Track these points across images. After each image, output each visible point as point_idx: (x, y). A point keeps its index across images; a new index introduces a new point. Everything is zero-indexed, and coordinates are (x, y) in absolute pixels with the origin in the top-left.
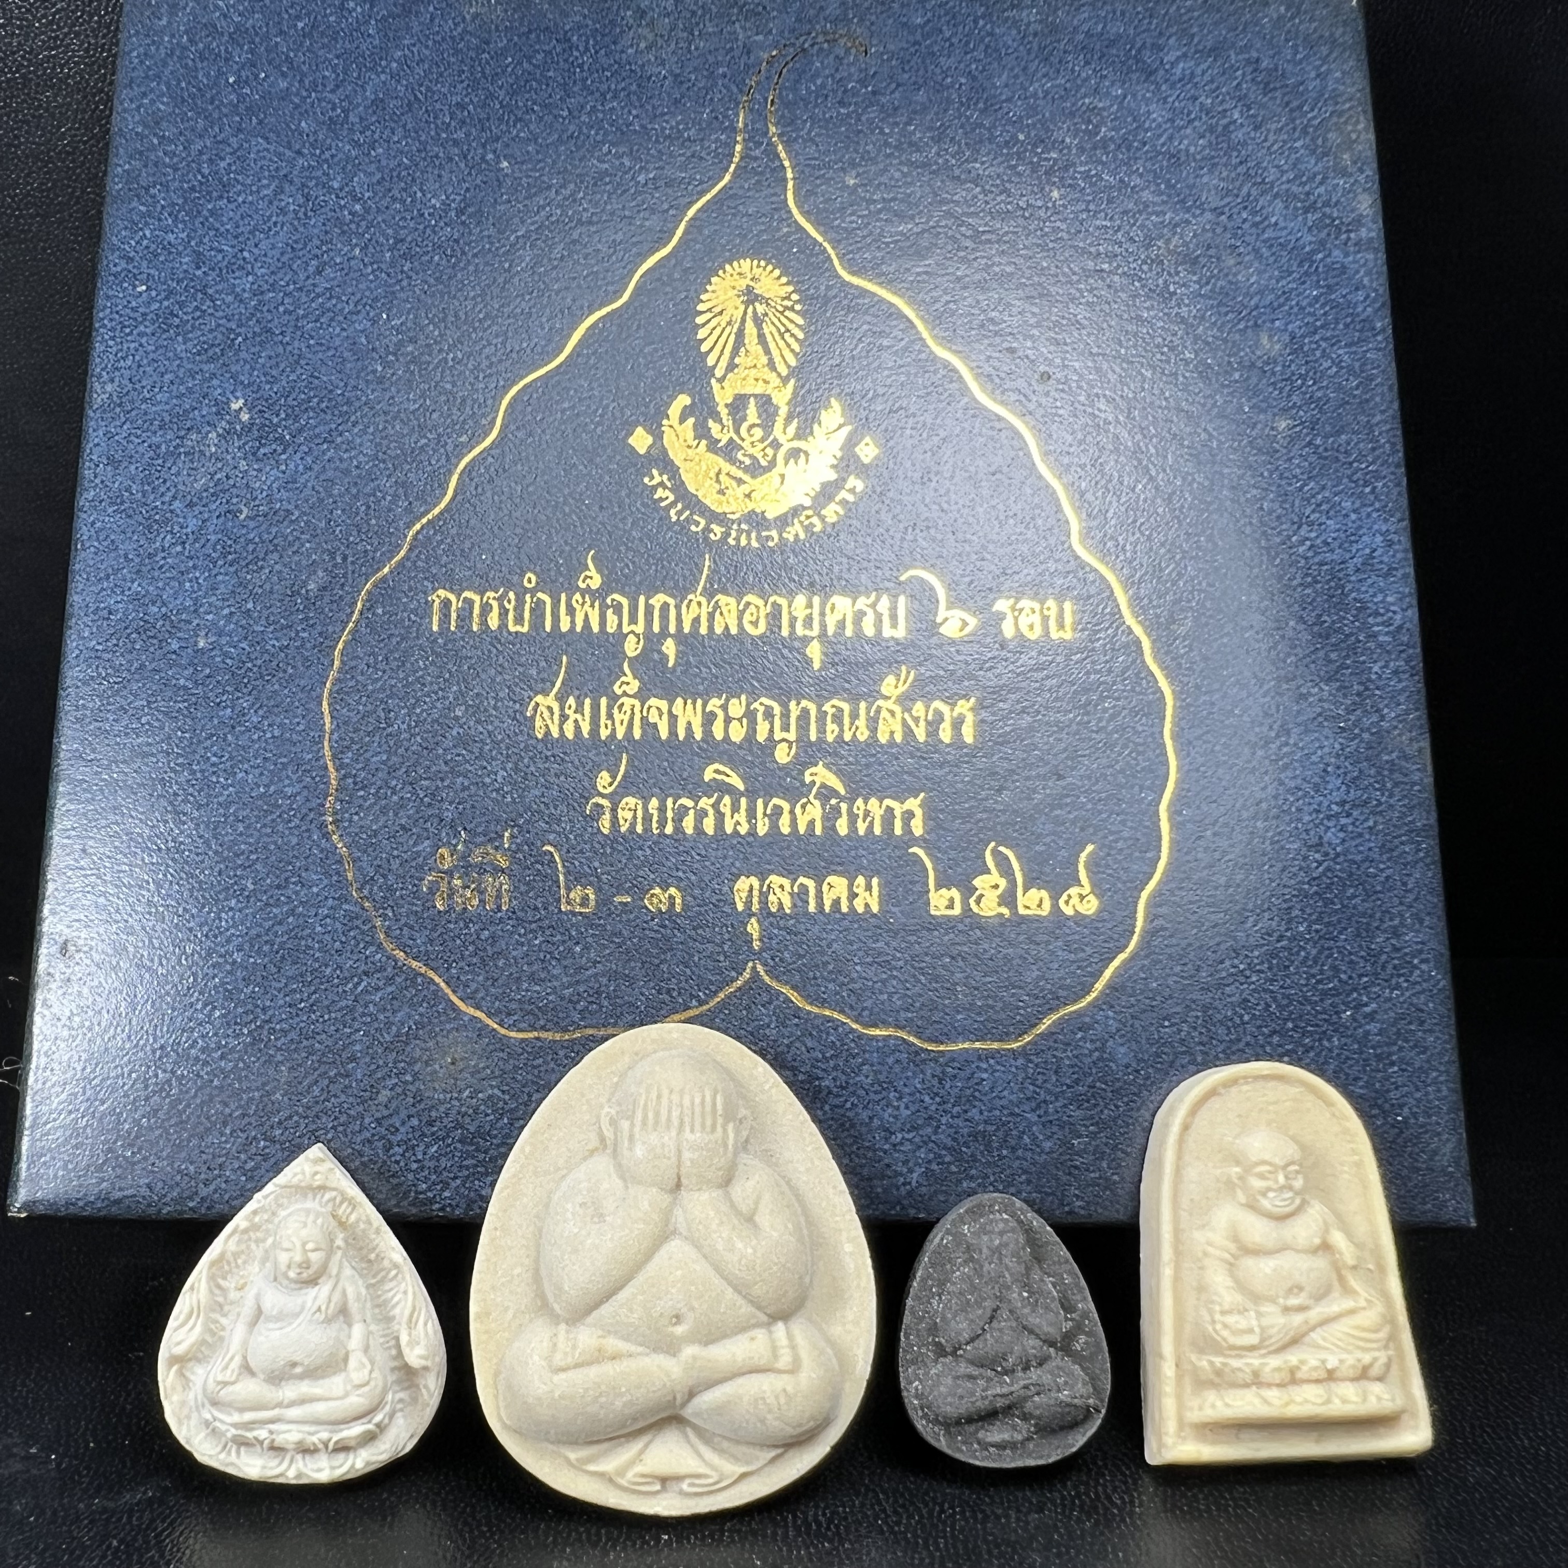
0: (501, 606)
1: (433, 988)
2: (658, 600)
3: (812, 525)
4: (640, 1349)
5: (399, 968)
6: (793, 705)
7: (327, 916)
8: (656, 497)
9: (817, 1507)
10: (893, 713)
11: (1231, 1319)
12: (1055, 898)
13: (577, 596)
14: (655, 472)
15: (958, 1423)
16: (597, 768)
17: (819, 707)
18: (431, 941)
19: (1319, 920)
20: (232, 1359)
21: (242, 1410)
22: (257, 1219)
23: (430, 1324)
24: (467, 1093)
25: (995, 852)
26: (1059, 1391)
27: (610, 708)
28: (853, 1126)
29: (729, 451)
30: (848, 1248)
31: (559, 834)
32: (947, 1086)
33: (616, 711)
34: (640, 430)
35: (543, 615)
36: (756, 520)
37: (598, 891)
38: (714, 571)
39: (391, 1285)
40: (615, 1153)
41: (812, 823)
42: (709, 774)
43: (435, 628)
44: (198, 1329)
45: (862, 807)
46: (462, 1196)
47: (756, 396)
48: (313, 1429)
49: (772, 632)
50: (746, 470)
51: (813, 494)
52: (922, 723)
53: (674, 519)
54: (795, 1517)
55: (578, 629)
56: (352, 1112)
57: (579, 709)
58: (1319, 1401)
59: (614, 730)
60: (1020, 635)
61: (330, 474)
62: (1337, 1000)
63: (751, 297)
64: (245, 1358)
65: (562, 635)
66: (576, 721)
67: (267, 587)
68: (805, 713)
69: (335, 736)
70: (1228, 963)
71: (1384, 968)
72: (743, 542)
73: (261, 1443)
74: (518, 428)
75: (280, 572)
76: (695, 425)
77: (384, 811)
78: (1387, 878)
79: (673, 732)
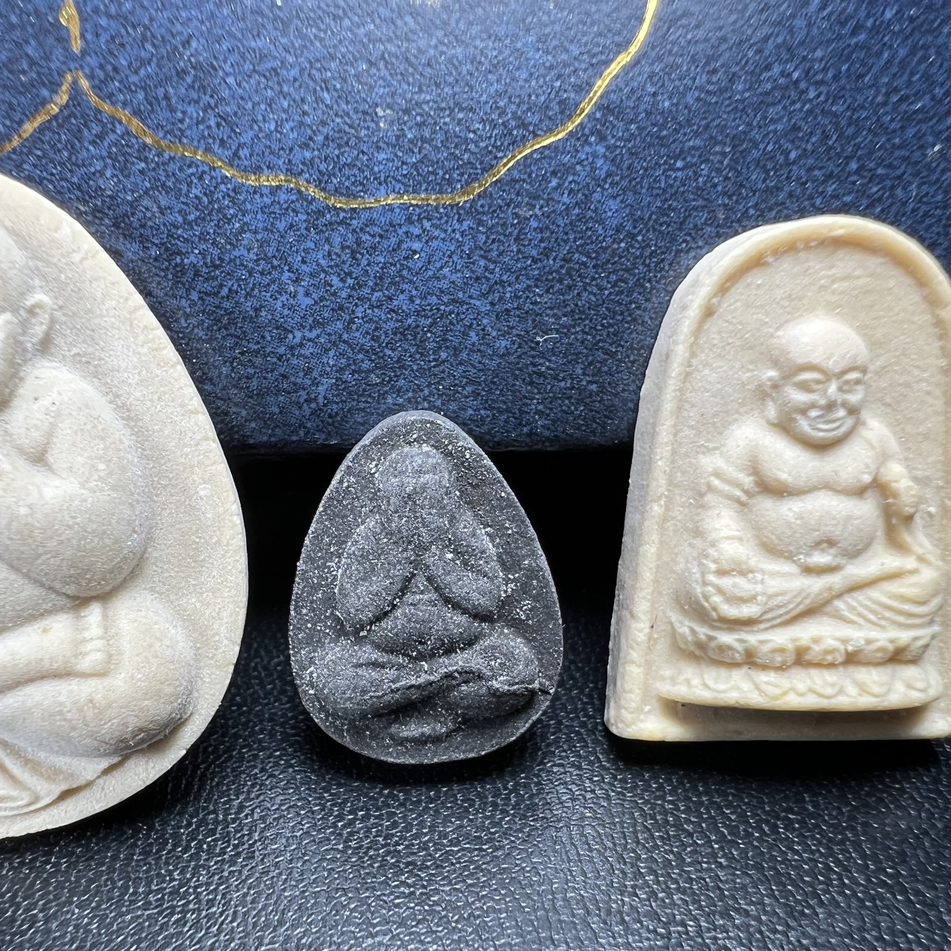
32: (364, 262)
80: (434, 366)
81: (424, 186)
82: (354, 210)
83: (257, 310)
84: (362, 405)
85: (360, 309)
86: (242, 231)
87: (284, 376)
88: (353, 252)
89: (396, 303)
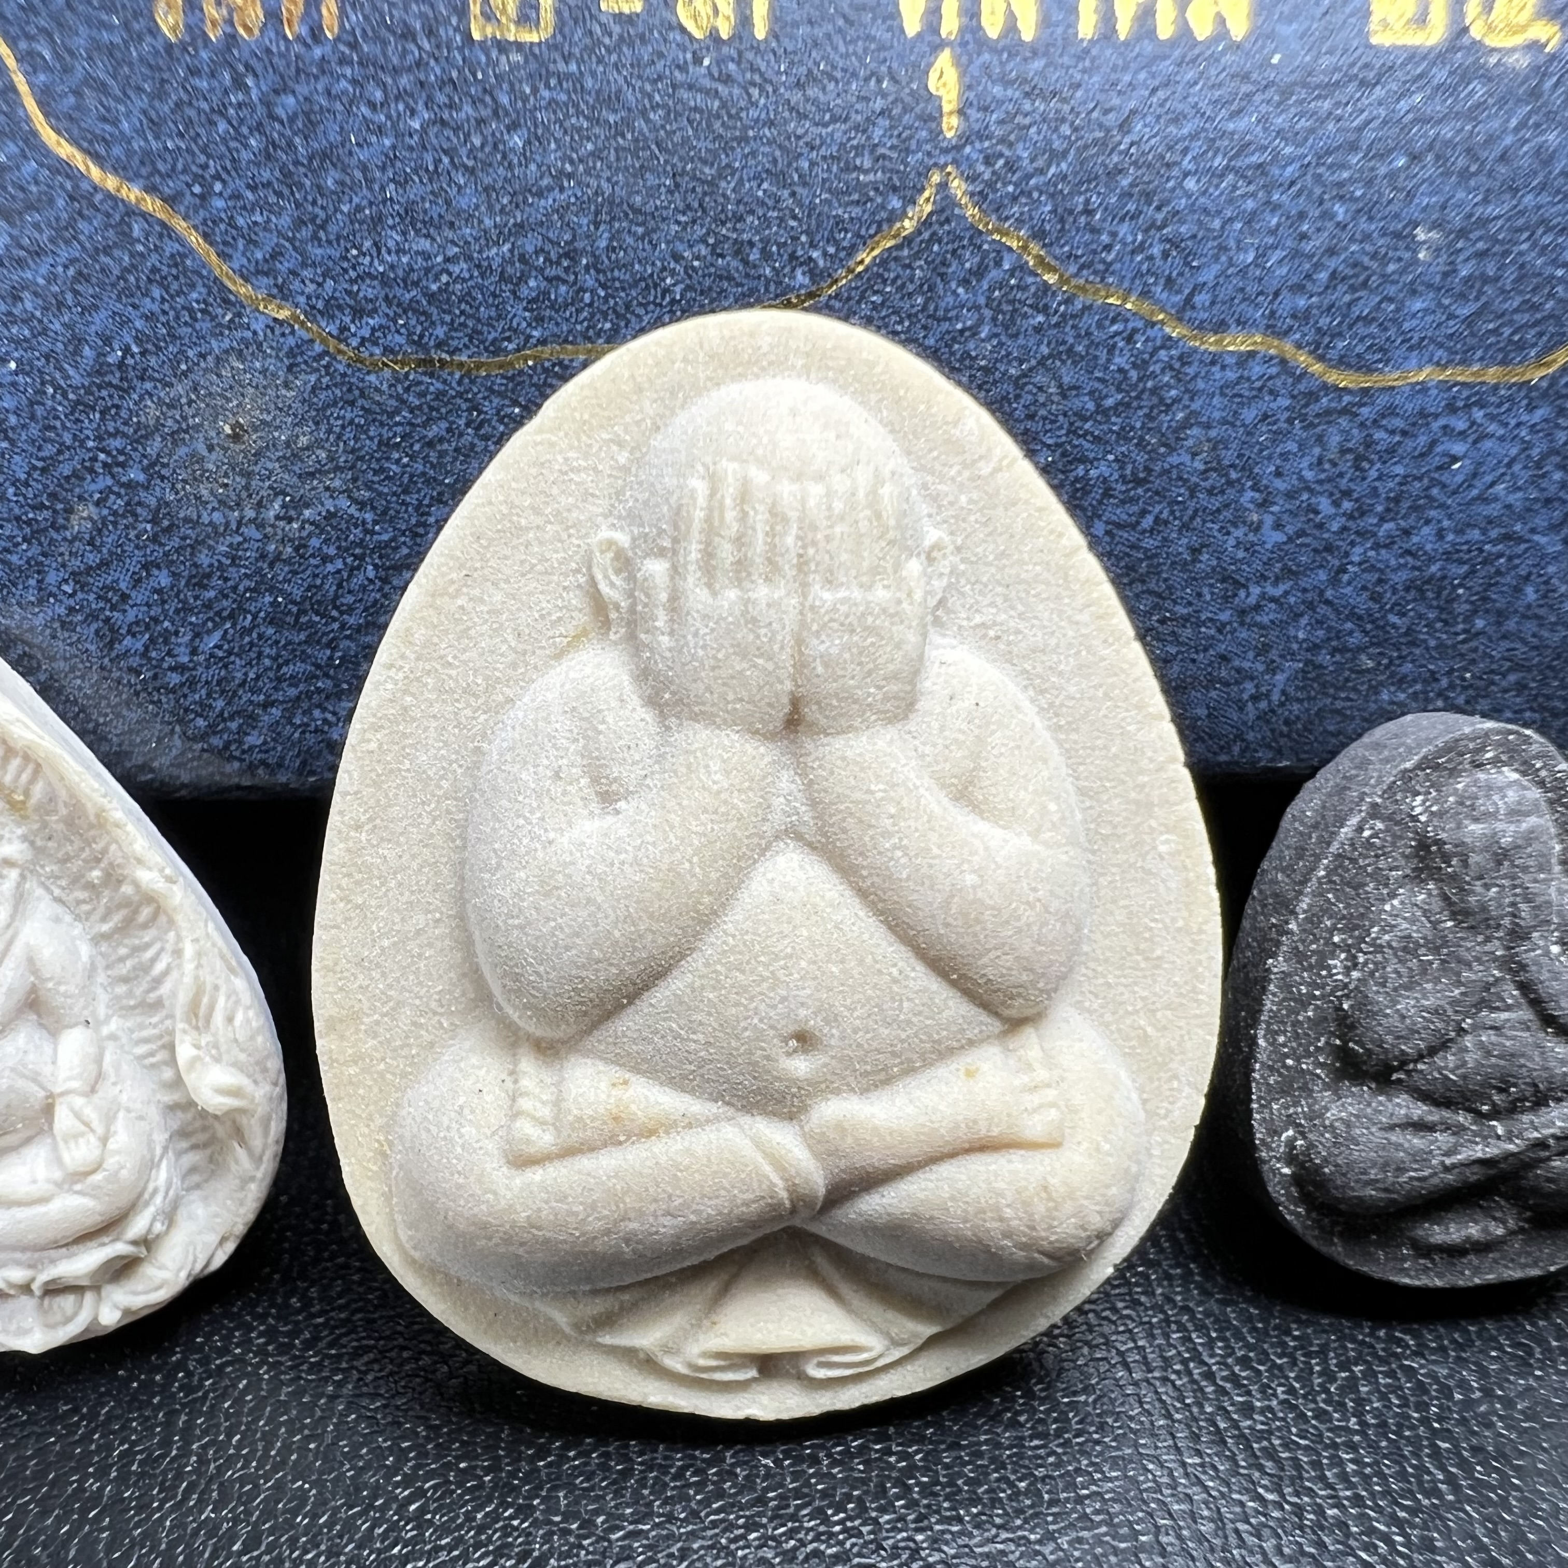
4: (713, 1108)
5: (83, 198)
24: (276, 508)
32: (1373, 474)
80: (1464, 641)
81: (1479, 353)
82: (1365, 391)
83: (1195, 551)
84: (1339, 704)
85: (1358, 550)
86: (1186, 424)
87: (1224, 658)
88: (1359, 458)
89: (1415, 539)
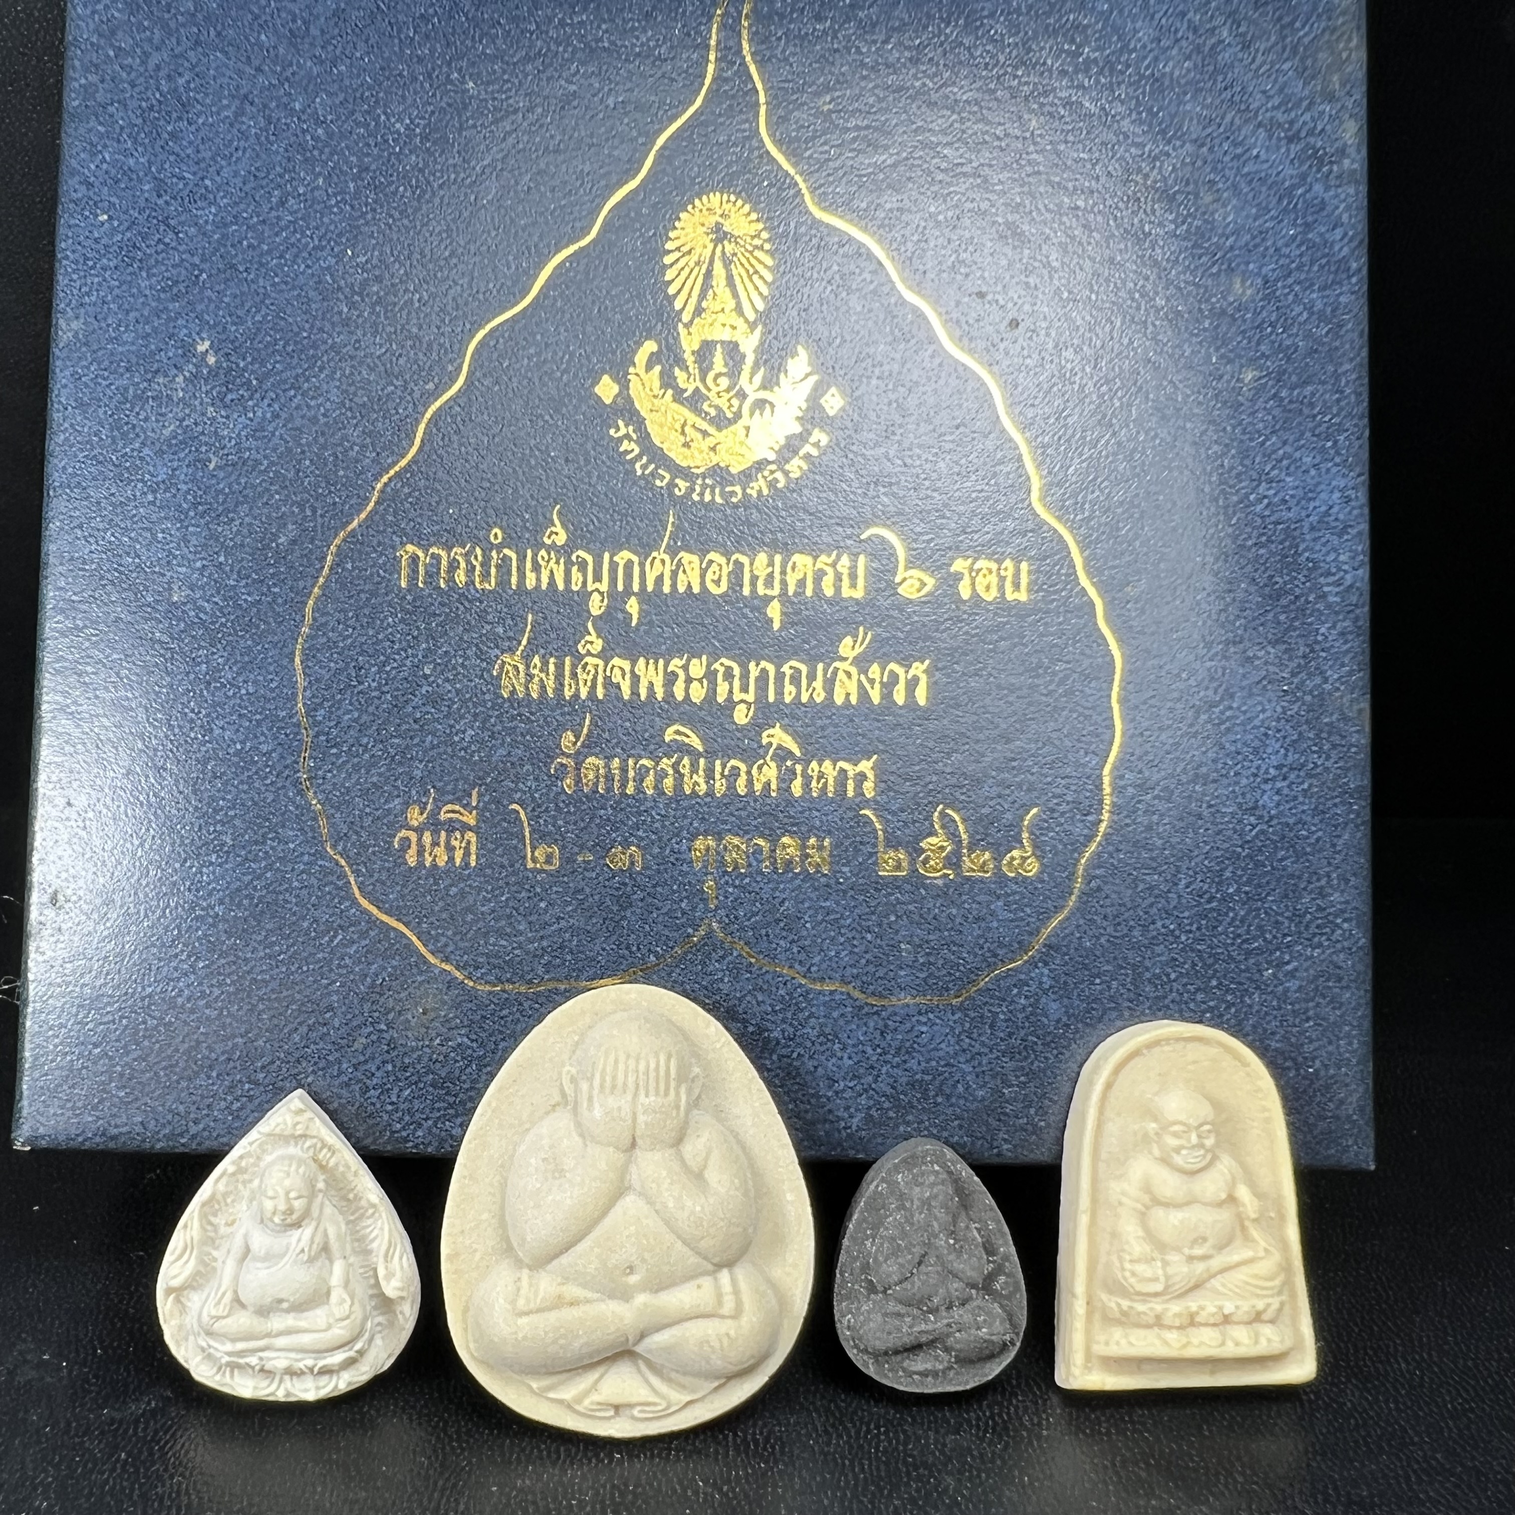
0: (468, 562)
1: (404, 941)
2: (624, 556)
3: (776, 480)
4: (596, 1296)
5: (372, 922)
6: (752, 665)
7: (303, 872)
8: (622, 449)
9: (755, 1425)
10: (849, 675)
11: (1140, 1268)
12: (998, 858)
13: (543, 552)
14: (621, 423)
15: (886, 1353)
16: (561, 728)
17: (778, 667)
18: (403, 897)
19: (1249, 882)
20: (224, 1294)
21: (234, 1340)
22: (243, 1164)
23: (405, 1258)
24: (438, 1041)
25: (943, 815)
26: (979, 1328)
27: (574, 667)
28: (799, 1074)
29: (694, 402)
30: (789, 1197)
31: (525, 793)
32: (889, 1038)
33: (579, 670)
34: (606, 379)
35: (509, 573)
36: (720, 475)
37: (563, 848)
38: (678, 527)
39: (369, 1222)
40: (575, 1111)
41: (768, 784)
42: (669, 735)
43: (403, 584)
44: (193, 1262)
45: (817, 768)
46: (434, 1135)
47: (723, 342)
48: (299, 1356)
49: (735, 591)
50: (713, 421)
51: (777, 448)
52: (877, 686)
53: (639, 472)
54: (735, 1435)
55: (544, 586)
56: (330, 1058)
57: (544, 668)
58: (1214, 1344)
59: (578, 690)
60: (975, 594)
61: (298, 422)
62: (1260, 958)
63: (720, 235)
64: (236, 1292)
65: (528, 593)
66: (541, 680)
67: (238, 540)
68: (764, 671)
69: (308, 693)
70: (1159, 924)
71: (1307, 927)
72: (707, 498)
73: (253, 1368)
74: (485, 375)
75: (250, 524)
76: (662, 373)
77: (357, 768)
78: (1318, 840)
79: (635, 693)
81: (930, 992)
82: (884, 1006)
83: (815, 1068)
85: (885, 1068)
86: (809, 1017)
89: (909, 1065)
